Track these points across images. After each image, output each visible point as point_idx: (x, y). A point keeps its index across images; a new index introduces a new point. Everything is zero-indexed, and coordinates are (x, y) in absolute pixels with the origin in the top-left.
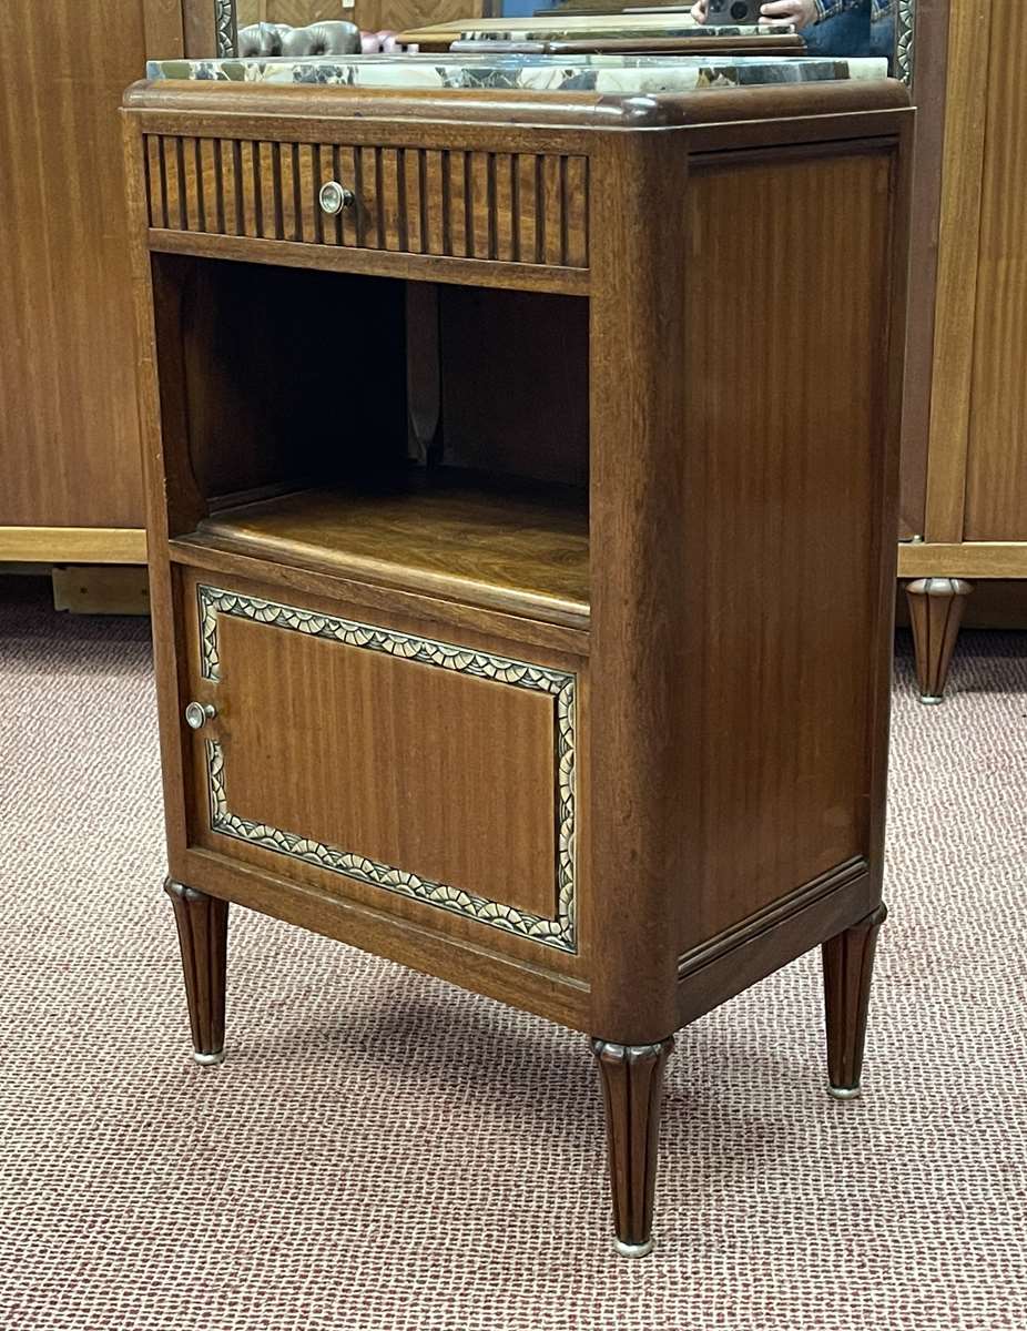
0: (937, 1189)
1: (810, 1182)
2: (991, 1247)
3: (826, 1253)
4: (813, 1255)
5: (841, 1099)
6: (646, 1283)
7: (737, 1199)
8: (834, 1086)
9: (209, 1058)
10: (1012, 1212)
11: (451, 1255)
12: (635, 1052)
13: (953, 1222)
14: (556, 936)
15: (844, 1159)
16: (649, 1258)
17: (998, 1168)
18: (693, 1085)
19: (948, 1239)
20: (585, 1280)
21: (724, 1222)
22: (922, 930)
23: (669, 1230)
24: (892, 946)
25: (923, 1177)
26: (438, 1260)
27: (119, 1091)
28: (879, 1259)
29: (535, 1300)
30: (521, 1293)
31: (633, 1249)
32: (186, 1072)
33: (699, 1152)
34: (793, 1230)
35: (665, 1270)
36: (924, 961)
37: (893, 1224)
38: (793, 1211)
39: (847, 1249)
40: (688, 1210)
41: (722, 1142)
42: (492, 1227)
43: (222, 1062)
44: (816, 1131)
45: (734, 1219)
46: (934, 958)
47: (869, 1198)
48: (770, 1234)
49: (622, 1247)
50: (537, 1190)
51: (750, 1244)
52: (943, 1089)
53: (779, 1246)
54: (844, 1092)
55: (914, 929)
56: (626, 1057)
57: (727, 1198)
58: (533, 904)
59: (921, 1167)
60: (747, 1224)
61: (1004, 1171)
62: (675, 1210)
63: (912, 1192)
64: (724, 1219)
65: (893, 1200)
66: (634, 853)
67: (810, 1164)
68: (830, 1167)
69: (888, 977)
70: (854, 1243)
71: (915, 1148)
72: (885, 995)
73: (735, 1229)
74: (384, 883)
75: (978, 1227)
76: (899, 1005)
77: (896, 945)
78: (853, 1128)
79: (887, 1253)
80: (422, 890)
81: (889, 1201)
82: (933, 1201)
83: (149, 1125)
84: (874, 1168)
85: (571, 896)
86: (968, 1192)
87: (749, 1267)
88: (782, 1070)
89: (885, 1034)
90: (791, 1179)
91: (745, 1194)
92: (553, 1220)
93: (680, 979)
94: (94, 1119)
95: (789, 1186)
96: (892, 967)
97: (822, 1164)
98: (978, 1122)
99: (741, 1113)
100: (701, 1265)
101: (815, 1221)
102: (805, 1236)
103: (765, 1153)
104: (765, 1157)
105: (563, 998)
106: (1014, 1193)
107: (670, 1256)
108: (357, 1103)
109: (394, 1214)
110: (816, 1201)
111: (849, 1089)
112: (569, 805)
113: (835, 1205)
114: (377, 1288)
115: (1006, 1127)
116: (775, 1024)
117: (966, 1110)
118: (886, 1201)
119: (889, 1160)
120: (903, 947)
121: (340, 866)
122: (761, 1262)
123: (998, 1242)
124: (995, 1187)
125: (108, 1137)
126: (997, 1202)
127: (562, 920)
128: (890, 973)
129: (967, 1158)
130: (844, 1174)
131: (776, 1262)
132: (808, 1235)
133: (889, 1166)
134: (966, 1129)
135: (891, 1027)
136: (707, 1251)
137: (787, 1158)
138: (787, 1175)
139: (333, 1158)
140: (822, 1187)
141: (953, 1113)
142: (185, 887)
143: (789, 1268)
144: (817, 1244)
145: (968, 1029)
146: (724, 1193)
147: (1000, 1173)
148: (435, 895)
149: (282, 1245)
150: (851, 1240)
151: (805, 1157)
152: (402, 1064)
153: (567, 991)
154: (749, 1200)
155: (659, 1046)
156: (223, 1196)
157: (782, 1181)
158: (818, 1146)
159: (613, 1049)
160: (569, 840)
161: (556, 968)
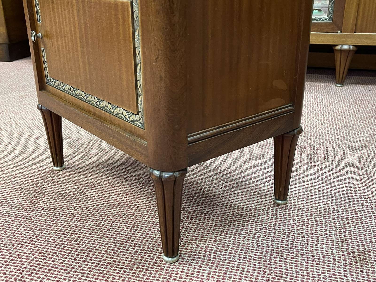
0: (311, 246)
1: (256, 237)
2: (331, 278)
3: (254, 271)
4: (247, 272)
5: (278, 204)
6: (169, 276)
7: (223, 241)
8: (276, 199)
9: (58, 168)
10: (343, 262)
11: (96, 252)
12: (166, 175)
13: (315, 263)
14: (138, 121)
15: (273, 229)
16: (175, 264)
17: (340, 240)
18: (222, 193)
19: (311, 271)
20: (144, 271)
21: (213, 251)
22: (324, 148)
23: (189, 252)
25: (306, 241)
26: (89, 254)
27: (22, 176)
28: (277, 278)
29: (118, 278)
30: (115, 274)
31: (170, 259)
32: (48, 173)
33: (215, 219)
34: (242, 259)
35: (179, 270)
36: (323, 158)
37: (287, 261)
38: (245, 249)
39: (263, 271)
40: (200, 244)
41: (225, 217)
42: (118, 242)
43: (62, 170)
44: (265, 216)
45: (218, 250)
46: (327, 157)
47: (279, 247)
48: (231, 259)
49: (165, 258)
50: (145, 228)
51: (221, 263)
52: (321, 205)
53: (233, 265)
54: (280, 202)
55: (321, 148)
56: (161, 176)
57: (219, 240)
58: (129, 107)
59: (305, 236)
60: (223, 253)
61: (342, 242)
62: (195, 243)
63: (299, 247)
64: (214, 249)
65: (290, 250)
67: (258, 229)
68: (266, 232)
69: (308, 162)
70: (267, 268)
71: (305, 227)
72: (305, 168)
73: (217, 255)
74: (88, 101)
75: (326, 267)
76: (310, 172)
77: (313, 152)
78: (280, 216)
79: (281, 275)
80: (98, 103)
81: (288, 250)
82: (308, 252)
83: (22, 189)
84: (285, 234)
85: (141, 102)
86: (324, 250)
87: (217, 274)
88: (258, 191)
89: (302, 182)
90: (248, 235)
91: (227, 239)
92: (144, 242)
93: (189, 144)
94: (6, 185)
95: (246, 238)
96: (310, 159)
97: (263, 230)
98: (333, 219)
99: (237, 206)
100: (196, 270)
101: (253, 256)
102: (246, 262)
103: (241, 223)
104: (241, 225)
105: (139, 149)
106: (345, 253)
107: (185, 264)
108: (97, 188)
109: (85, 232)
110: (256, 246)
111: (282, 201)
112: (139, 57)
113: (264, 249)
114: (58, 264)
115: (346, 223)
116: (261, 175)
117: (329, 213)
118: (287, 250)
119: (292, 231)
120: (316, 153)
122: (223, 272)
123: (335, 276)
124: (337, 249)
125: (6, 192)
126: (337, 256)
127: (140, 113)
128: (309, 161)
129: (326, 234)
130: (271, 236)
131: (230, 273)
132: (248, 261)
133: (291, 234)
134: (328, 222)
135: (305, 179)
136: (201, 264)
137: (249, 226)
138: (247, 233)
139: (76, 207)
140: (261, 240)
141: (323, 214)
142: (42, 106)
143: (234, 277)
144: (250, 267)
145: (336, 182)
146: (218, 238)
147: (340, 243)
148: (101, 105)
149: (35, 240)
150: (266, 267)
151: (257, 226)
153: (140, 146)
154: (228, 242)
155: (177, 173)
156: (28, 217)
157: (244, 236)
158: (264, 222)
159: (157, 173)
160: (140, 75)
161: (138, 136)
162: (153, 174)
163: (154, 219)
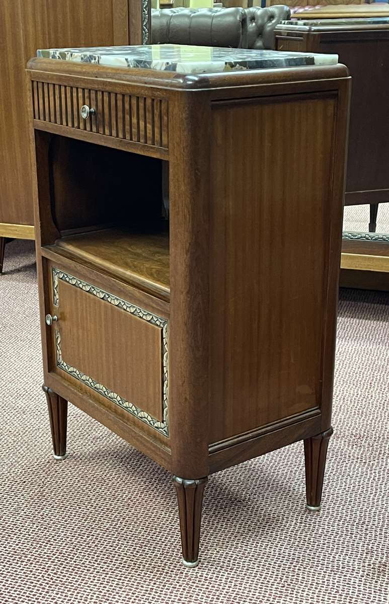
0: (333, 557)
1: (279, 546)
2: (344, 587)
3: (271, 578)
4: (264, 578)
5: (310, 510)
6: (188, 579)
7: (244, 548)
8: (308, 505)
9: (59, 457)
10: (361, 573)
11: (115, 555)
12: (188, 482)
13: (333, 573)
14: (162, 429)
15: (299, 537)
16: (195, 569)
17: (365, 552)
18: (249, 495)
19: (327, 580)
20: (164, 574)
21: (233, 558)
22: (384, 439)
23: (209, 558)
24: (366, 445)
25: (329, 551)
26: (109, 556)
27: (20, 466)
28: (292, 585)
29: (140, 579)
30: (136, 576)
31: (190, 564)
32: (49, 462)
33: (238, 525)
34: (261, 566)
35: (199, 575)
36: (377, 453)
37: (306, 570)
38: (265, 557)
39: (280, 578)
40: (221, 550)
41: (249, 522)
42: (137, 545)
43: (64, 460)
44: (292, 524)
45: (238, 557)
46: (383, 452)
47: (301, 557)
48: (250, 566)
49: (185, 562)
50: (163, 532)
51: (240, 569)
52: (358, 513)
53: (252, 572)
54: (313, 508)
55: (380, 438)
56: (183, 484)
57: (240, 547)
58: (154, 414)
59: (331, 546)
60: (243, 560)
61: (367, 553)
62: (215, 549)
63: (322, 557)
64: (234, 556)
65: (311, 559)
66: (186, 399)
67: (283, 538)
68: (291, 541)
69: (358, 458)
70: (284, 576)
71: (332, 537)
72: (353, 466)
73: (237, 562)
74: (109, 397)
75: (343, 577)
76: (356, 471)
77: (369, 444)
78: (309, 524)
79: (296, 583)
80: (121, 402)
81: (310, 560)
82: (329, 562)
83: (24, 482)
84: (310, 544)
85: (167, 412)
86: (346, 561)
87: (235, 579)
88: (290, 494)
89: (344, 484)
90: (271, 543)
91: (248, 547)
92: (163, 546)
93: (210, 454)
94: (5, 477)
95: (269, 546)
96: (362, 454)
97: (288, 539)
98: (366, 529)
99: (264, 511)
100: (215, 575)
101: (273, 564)
102: (265, 569)
103: (266, 530)
104: (265, 532)
105: (163, 456)
106: (366, 564)
107: (204, 569)
108: (108, 484)
109: (101, 534)
110: (277, 555)
111: (314, 506)
112: (166, 375)
113: (284, 557)
114: (80, 564)
115: (378, 534)
116: (297, 473)
117: (364, 523)
118: (308, 559)
119: (318, 541)
120: (371, 445)
121: (95, 388)
122: (241, 578)
123: (349, 585)
124: (360, 560)
125: (7, 485)
126: (357, 567)
127: (165, 422)
128: (359, 457)
129: (354, 545)
130: (295, 545)
131: (247, 579)
132: (267, 569)
133: (316, 544)
134: (359, 532)
135: (348, 481)
136: (220, 569)
137: (274, 534)
138: (271, 541)
139: (88, 506)
140: (283, 549)
141: (357, 524)
142: (48, 388)
143: (252, 582)
144: (268, 574)
145: (383, 486)
146: (239, 545)
147: (365, 554)
148: (125, 405)
149: (52, 540)
150: (284, 574)
151: (282, 534)
152: (134, 470)
153: (164, 453)
154: (249, 550)
155: (198, 481)
156: (39, 516)
157: (267, 543)
158: (290, 530)
159: (179, 480)
160: (166, 389)
161: (162, 442)
162: (176, 481)
163: (173, 522)
